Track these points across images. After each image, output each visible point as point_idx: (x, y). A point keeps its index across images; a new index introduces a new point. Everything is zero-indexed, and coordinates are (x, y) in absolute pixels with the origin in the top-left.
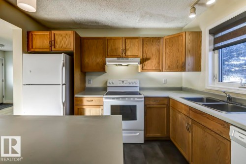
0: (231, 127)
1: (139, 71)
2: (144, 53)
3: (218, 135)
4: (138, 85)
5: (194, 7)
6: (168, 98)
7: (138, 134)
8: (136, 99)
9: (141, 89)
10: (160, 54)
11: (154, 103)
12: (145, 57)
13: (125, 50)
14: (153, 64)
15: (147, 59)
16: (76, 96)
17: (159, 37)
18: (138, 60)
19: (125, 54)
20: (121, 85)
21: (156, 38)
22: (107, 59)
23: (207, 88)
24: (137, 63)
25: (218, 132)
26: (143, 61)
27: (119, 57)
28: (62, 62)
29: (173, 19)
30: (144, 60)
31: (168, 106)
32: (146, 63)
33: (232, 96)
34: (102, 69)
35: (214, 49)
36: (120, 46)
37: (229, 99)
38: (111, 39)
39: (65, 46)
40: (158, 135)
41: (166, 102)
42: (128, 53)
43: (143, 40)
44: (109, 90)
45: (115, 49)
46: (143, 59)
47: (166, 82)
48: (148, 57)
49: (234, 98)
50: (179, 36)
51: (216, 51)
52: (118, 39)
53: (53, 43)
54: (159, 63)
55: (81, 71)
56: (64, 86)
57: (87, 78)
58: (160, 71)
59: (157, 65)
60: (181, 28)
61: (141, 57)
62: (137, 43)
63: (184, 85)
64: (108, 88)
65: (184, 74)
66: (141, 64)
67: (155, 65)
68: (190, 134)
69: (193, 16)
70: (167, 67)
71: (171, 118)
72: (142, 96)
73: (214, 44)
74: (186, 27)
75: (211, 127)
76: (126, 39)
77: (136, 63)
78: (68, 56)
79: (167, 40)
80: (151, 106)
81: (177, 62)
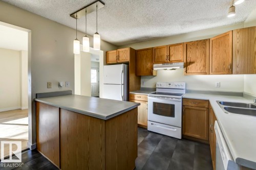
2: (188, 57)
5: (232, 6)
6: (209, 102)
7: (176, 130)
9: (187, 91)
10: (205, 56)
11: (193, 105)
12: (188, 61)
13: (169, 56)
14: (198, 67)
15: (191, 63)
16: (130, 93)
17: (204, 40)
18: (182, 64)
19: (169, 59)
20: (168, 86)
21: (201, 41)
22: (155, 65)
26: (187, 65)
27: (164, 63)
28: (122, 69)
31: (208, 109)
32: (189, 67)
34: (151, 74)
36: (165, 53)
38: (157, 48)
39: (124, 59)
40: (197, 136)
41: (206, 105)
42: (172, 59)
43: (187, 45)
44: (158, 91)
45: (161, 56)
46: (187, 63)
48: (192, 61)
52: (163, 47)
53: (118, 57)
54: (204, 66)
55: (136, 75)
56: (123, 86)
57: (142, 80)
58: (206, 73)
59: (202, 68)
61: (185, 61)
62: (180, 48)
64: (157, 89)
66: (184, 67)
67: (200, 68)
70: (214, 70)
72: (180, 97)
76: (170, 46)
77: (179, 67)
78: (126, 65)
79: (214, 42)
80: (190, 107)
81: (224, 64)
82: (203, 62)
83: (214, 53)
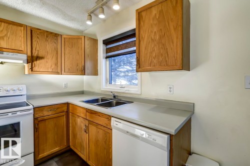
0: (112, 118)
1: (26, 72)
2: (34, 49)
3: (105, 128)
4: (24, 92)
5: (90, 15)
6: (68, 104)
8: (19, 113)
9: (29, 97)
10: (57, 53)
12: (35, 54)
14: (49, 64)
15: (38, 58)
17: (56, 34)
18: (25, 57)
21: (52, 33)
23: (102, 89)
24: (21, 62)
25: (105, 125)
26: (32, 60)
29: (72, 19)
30: (34, 59)
31: (68, 112)
32: (37, 63)
33: (116, 94)
35: (107, 57)
37: (114, 97)
41: (65, 109)
43: (31, 31)
46: (32, 56)
47: (66, 86)
48: (40, 55)
49: (117, 96)
50: (78, 38)
51: (108, 59)
54: (56, 64)
58: (58, 73)
59: (53, 66)
60: (82, 32)
61: (29, 54)
62: (21, 32)
63: (85, 89)
65: (85, 78)
66: (28, 63)
67: (51, 66)
68: (87, 134)
69: (89, 23)
70: (67, 70)
71: (71, 125)
72: (31, 107)
73: (107, 53)
74: (86, 32)
75: (101, 123)
77: (19, 61)
79: (66, 40)
80: (45, 118)
81: (77, 65)
82: (54, 59)
83: (66, 52)
